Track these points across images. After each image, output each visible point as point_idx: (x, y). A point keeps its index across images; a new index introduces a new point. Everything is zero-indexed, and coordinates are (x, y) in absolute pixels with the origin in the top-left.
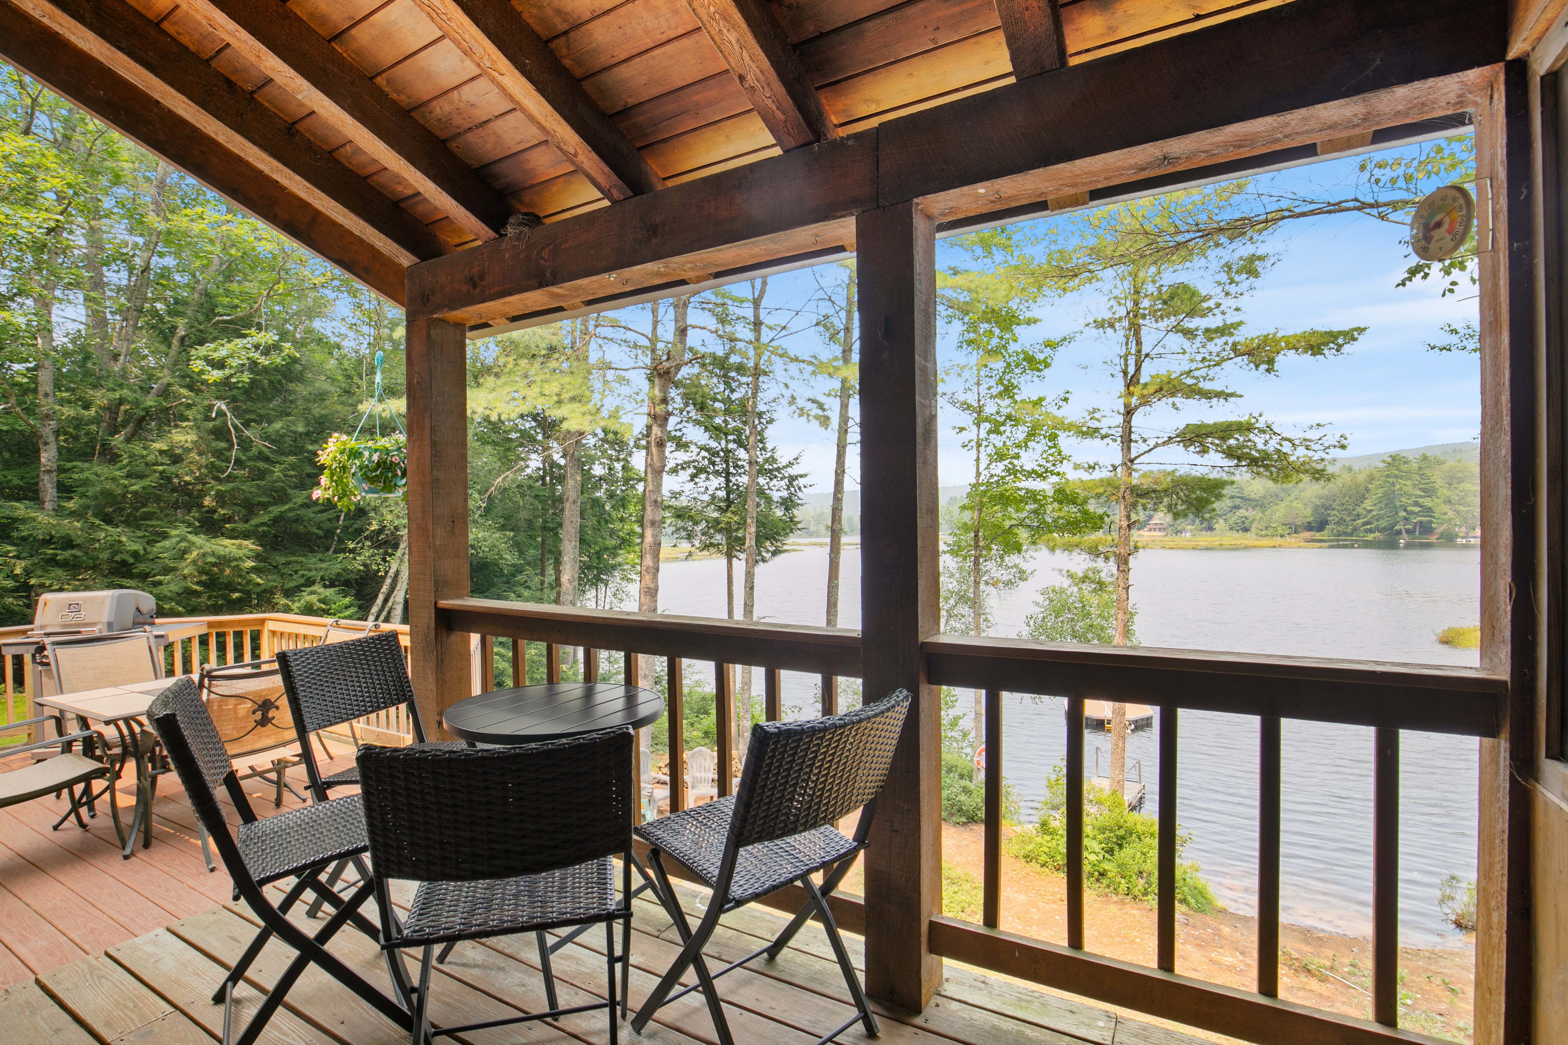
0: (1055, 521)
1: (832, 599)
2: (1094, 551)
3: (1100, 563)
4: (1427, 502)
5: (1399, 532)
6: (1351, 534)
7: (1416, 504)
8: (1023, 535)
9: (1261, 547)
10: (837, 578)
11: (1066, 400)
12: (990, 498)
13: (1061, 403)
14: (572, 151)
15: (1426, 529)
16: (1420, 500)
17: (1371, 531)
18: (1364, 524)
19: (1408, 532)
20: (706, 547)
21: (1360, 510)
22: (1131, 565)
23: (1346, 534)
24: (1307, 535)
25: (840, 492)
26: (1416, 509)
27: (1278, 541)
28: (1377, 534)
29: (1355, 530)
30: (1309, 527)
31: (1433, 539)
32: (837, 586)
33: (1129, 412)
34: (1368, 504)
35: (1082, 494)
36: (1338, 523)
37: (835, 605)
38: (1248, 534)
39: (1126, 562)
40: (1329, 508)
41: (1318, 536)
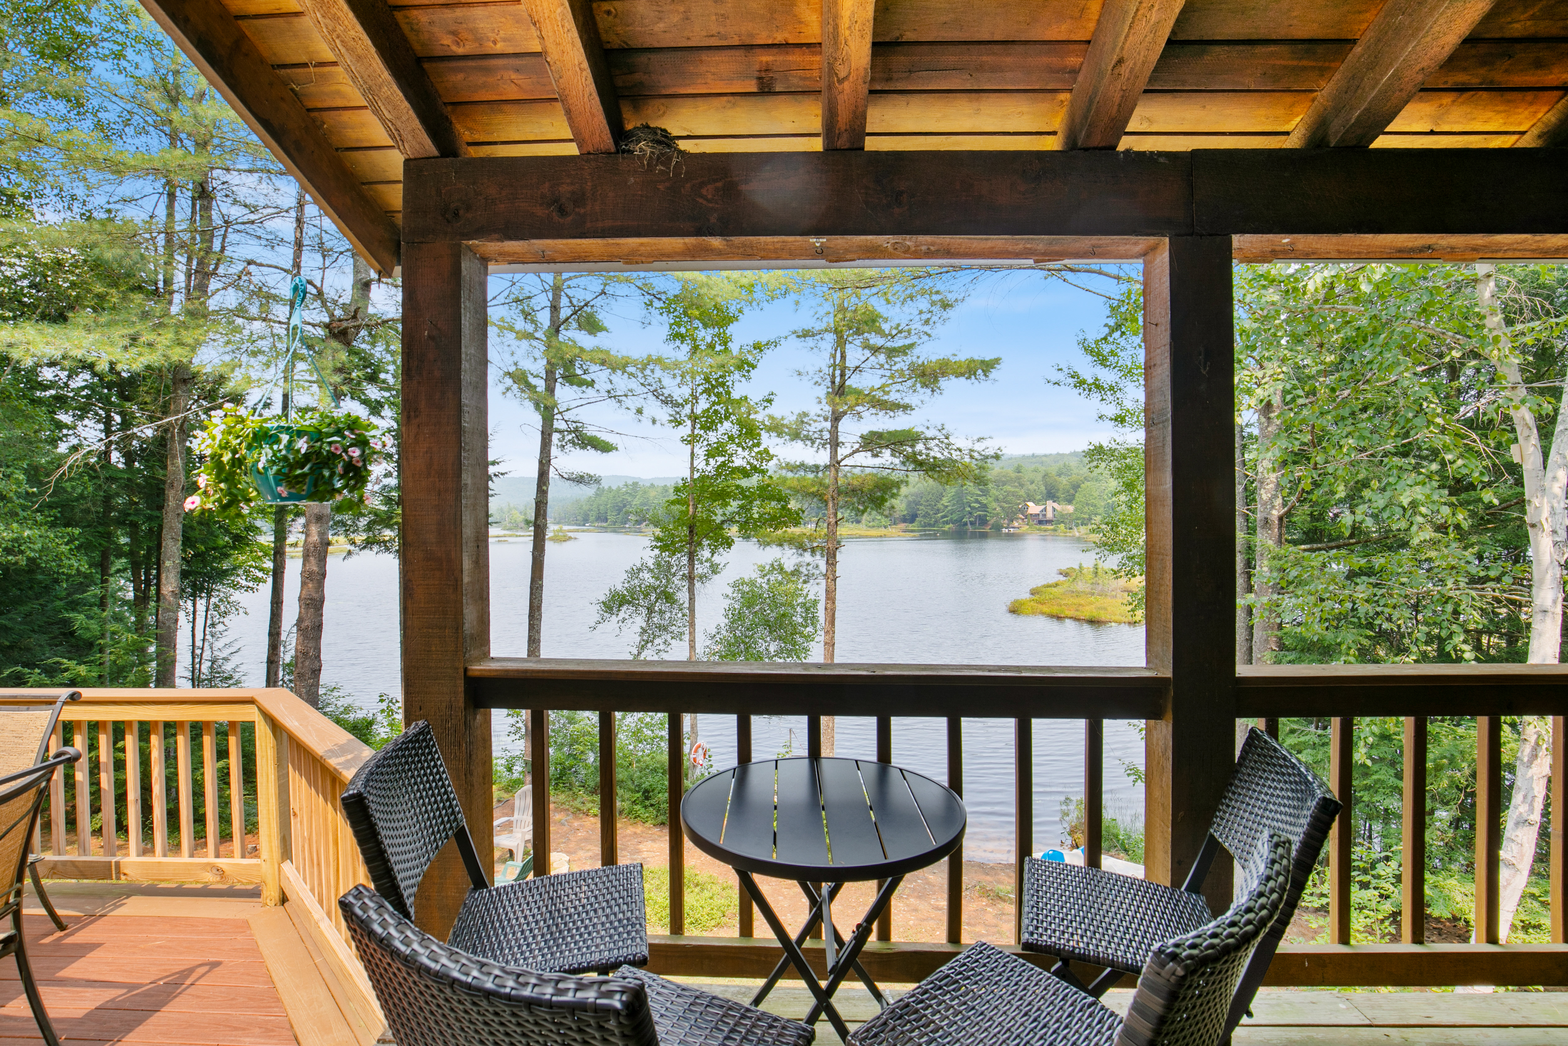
0: (760, 517)
1: (536, 602)
2: (800, 546)
3: (807, 557)
4: (983, 500)
5: (966, 524)
6: (934, 526)
7: (977, 501)
8: (733, 531)
9: (871, 537)
10: (541, 578)
11: (770, 401)
12: (711, 493)
13: (765, 404)
14: (842, 75)
15: (983, 521)
16: (980, 498)
17: (947, 523)
18: (943, 517)
19: (972, 523)
20: (368, 544)
21: (940, 506)
22: (838, 559)
23: (930, 525)
24: (903, 526)
25: (545, 484)
26: (977, 505)
27: (882, 531)
28: (951, 525)
29: (936, 522)
30: (904, 520)
31: (987, 529)
32: (541, 586)
33: (836, 418)
34: (945, 501)
35: (785, 492)
36: (924, 516)
37: (539, 608)
38: (860, 526)
39: (834, 556)
40: (918, 503)
41: (911, 527)
